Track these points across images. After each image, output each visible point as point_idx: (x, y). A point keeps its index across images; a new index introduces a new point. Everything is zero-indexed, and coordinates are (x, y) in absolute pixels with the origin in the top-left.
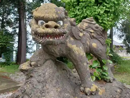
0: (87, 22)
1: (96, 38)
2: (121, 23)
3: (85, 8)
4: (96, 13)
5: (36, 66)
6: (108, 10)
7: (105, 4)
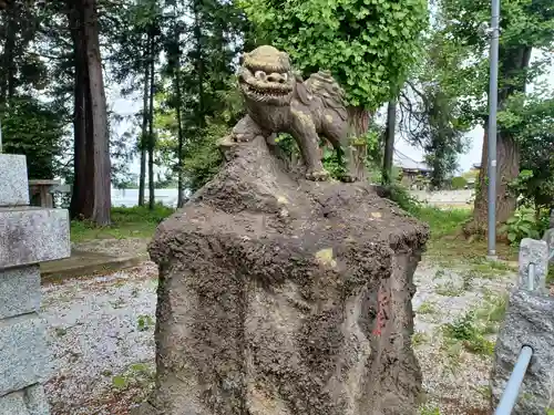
0: (319, 79)
1: (332, 108)
2: (421, 91)
3: (314, 43)
4: (341, 59)
5: (243, 140)
6: (374, 53)
7: (365, 37)
